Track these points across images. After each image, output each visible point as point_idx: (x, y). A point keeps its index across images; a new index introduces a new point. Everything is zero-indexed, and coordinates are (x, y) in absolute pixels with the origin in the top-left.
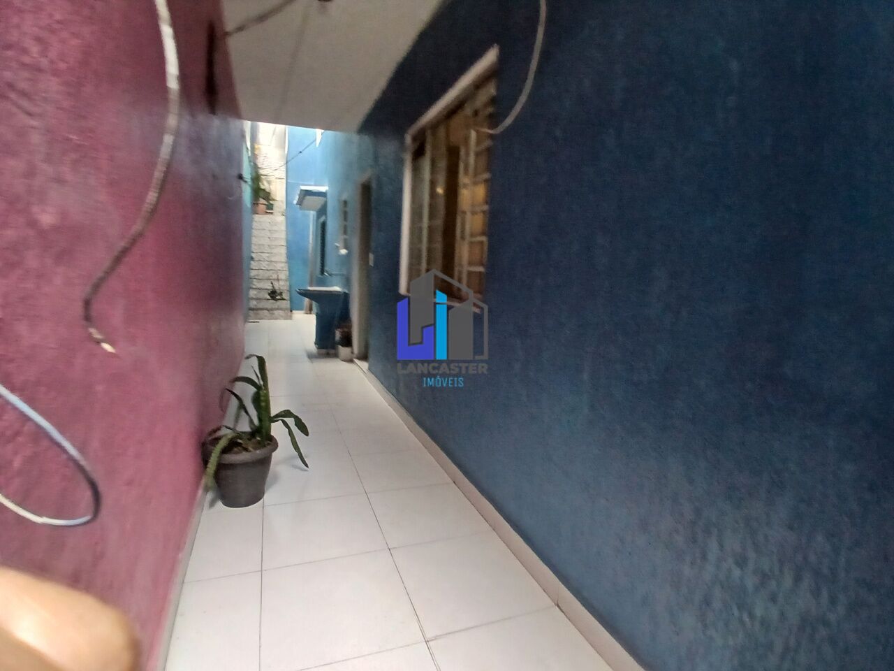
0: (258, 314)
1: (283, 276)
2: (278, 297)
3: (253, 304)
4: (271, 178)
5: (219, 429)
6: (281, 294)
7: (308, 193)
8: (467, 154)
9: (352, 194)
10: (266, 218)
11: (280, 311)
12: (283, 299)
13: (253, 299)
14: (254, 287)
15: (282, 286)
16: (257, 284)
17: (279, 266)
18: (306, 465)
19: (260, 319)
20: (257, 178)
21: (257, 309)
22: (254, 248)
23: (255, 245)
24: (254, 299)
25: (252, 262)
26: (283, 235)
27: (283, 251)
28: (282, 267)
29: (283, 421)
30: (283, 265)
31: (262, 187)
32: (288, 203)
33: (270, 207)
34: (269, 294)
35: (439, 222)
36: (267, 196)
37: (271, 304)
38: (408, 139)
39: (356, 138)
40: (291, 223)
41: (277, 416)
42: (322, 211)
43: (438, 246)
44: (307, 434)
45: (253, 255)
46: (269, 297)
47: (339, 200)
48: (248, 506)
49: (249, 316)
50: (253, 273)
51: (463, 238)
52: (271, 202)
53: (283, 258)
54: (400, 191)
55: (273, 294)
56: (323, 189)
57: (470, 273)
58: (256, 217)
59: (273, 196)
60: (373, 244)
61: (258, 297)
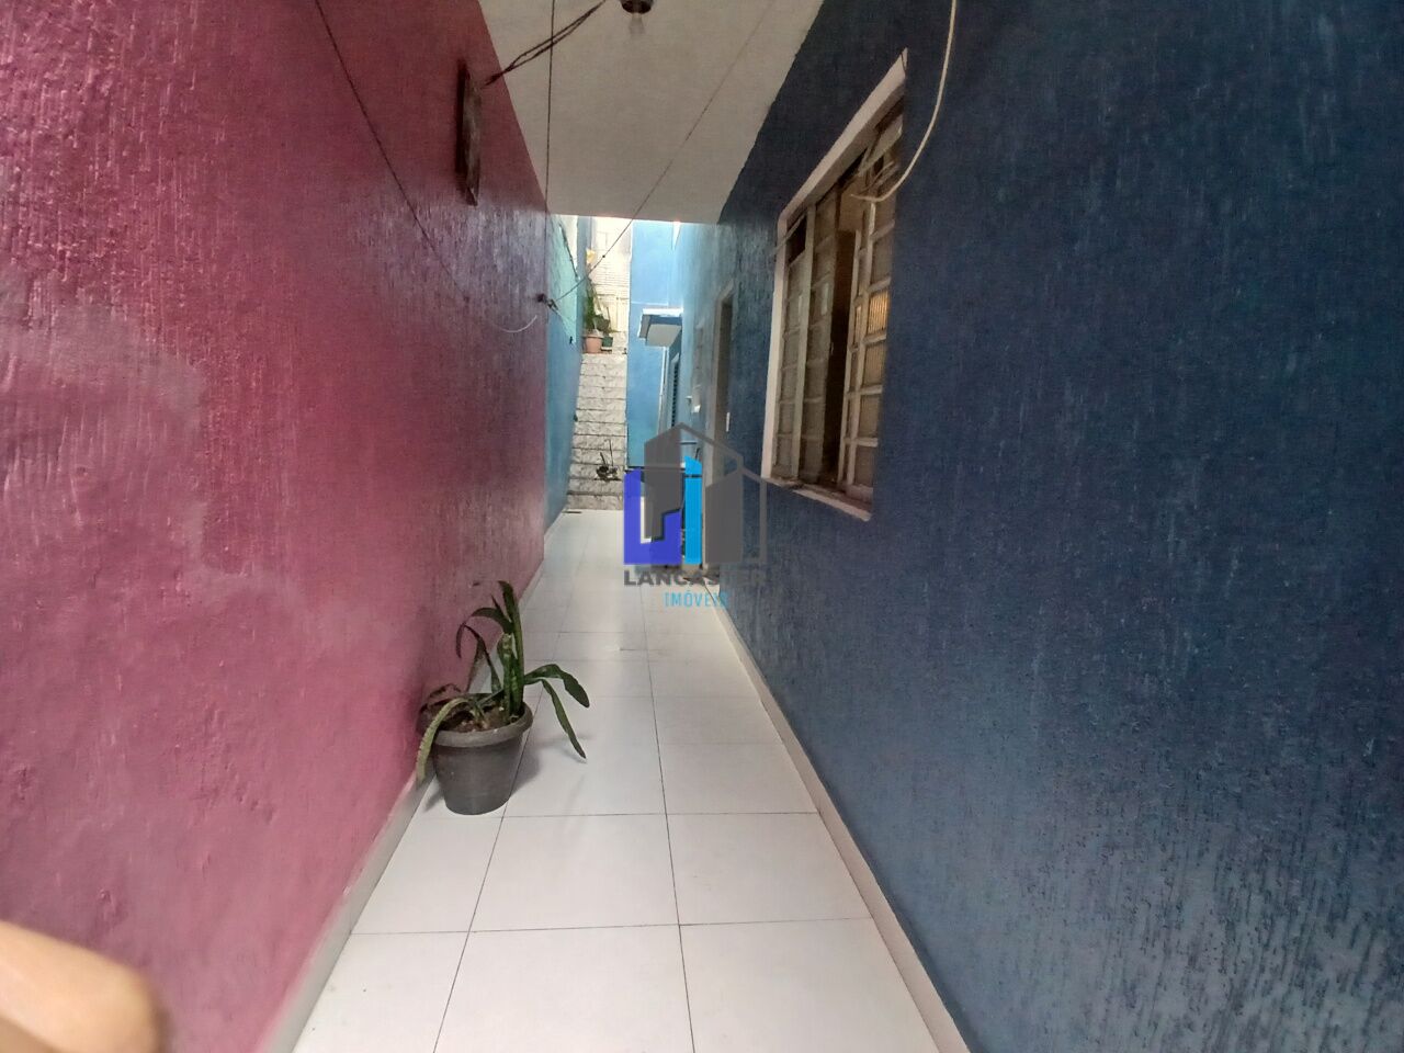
0: (578, 500)
1: (619, 444)
2: (611, 476)
3: (574, 485)
4: (608, 299)
5: (443, 689)
6: (614, 471)
7: (654, 319)
8: (863, 246)
9: (710, 318)
10: (602, 358)
11: (612, 497)
12: (617, 479)
13: (574, 477)
14: (578, 460)
15: (617, 459)
16: (580, 456)
17: (615, 430)
18: (582, 754)
19: (585, 508)
20: (588, 299)
21: (579, 494)
22: (580, 403)
23: (583, 398)
24: (576, 478)
25: (577, 424)
26: (623, 384)
27: (622, 406)
28: (619, 432)
29: (544, 682)
30: (619, 428)
31: (598, 313)
32: (631, 335)
33: (607, 342)
34: (598, 471)
35: (821, 362)
36: (605, 326)
37: (598, 486)
38: (782, 226)
39: (717, 230)
40: (634, 366)
41: (536, 674)
42: (676, 347)
43: (819, 401)
44: (586, 704)
45: (579, 414)
46: (596, 475)
47: (695, 330)
48: (485, 812)
49: (568, 503)
50: (577, 440)
51: (852, 389)
52: (610, 335)
53: (621, 418)
54: (768, 311)
55: (604, 471)
56: (675, 312)
57: (859, 449)
58: (587, 357)
59: (613, 326)
60: (730, 399)
61: (583, 475)
